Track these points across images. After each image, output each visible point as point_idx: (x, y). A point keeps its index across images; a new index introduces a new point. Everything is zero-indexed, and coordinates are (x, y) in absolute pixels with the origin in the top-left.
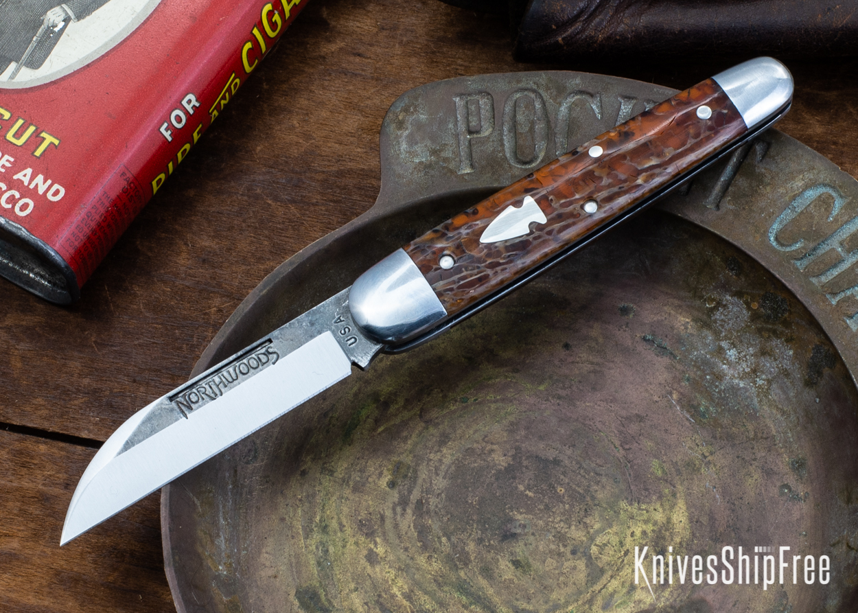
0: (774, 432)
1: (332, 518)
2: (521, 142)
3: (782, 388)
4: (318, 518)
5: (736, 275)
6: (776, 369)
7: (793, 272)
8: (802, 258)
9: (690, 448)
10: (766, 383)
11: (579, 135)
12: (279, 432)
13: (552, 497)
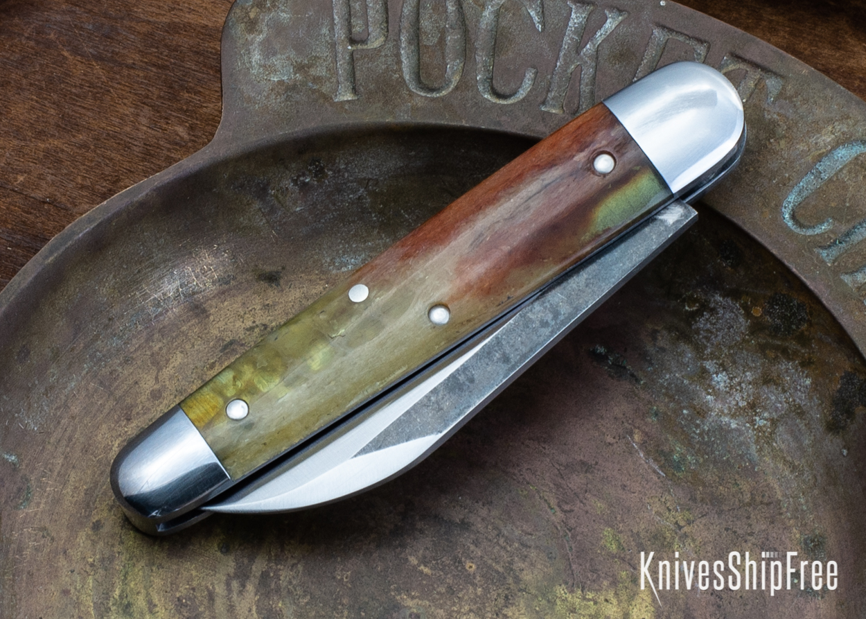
0: (779, 496)
1: (138, 593)
2: (426, 59)
3: (792, 432)
4: (117, 592)
5: (732, 266)
6: (785, 405)
7: (816, 265)
8: (830, 246)
9: (658, 513)
10: (769, 424)
11: (509, 52)
12: (63, 465)
13: (457, 575)
